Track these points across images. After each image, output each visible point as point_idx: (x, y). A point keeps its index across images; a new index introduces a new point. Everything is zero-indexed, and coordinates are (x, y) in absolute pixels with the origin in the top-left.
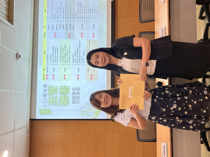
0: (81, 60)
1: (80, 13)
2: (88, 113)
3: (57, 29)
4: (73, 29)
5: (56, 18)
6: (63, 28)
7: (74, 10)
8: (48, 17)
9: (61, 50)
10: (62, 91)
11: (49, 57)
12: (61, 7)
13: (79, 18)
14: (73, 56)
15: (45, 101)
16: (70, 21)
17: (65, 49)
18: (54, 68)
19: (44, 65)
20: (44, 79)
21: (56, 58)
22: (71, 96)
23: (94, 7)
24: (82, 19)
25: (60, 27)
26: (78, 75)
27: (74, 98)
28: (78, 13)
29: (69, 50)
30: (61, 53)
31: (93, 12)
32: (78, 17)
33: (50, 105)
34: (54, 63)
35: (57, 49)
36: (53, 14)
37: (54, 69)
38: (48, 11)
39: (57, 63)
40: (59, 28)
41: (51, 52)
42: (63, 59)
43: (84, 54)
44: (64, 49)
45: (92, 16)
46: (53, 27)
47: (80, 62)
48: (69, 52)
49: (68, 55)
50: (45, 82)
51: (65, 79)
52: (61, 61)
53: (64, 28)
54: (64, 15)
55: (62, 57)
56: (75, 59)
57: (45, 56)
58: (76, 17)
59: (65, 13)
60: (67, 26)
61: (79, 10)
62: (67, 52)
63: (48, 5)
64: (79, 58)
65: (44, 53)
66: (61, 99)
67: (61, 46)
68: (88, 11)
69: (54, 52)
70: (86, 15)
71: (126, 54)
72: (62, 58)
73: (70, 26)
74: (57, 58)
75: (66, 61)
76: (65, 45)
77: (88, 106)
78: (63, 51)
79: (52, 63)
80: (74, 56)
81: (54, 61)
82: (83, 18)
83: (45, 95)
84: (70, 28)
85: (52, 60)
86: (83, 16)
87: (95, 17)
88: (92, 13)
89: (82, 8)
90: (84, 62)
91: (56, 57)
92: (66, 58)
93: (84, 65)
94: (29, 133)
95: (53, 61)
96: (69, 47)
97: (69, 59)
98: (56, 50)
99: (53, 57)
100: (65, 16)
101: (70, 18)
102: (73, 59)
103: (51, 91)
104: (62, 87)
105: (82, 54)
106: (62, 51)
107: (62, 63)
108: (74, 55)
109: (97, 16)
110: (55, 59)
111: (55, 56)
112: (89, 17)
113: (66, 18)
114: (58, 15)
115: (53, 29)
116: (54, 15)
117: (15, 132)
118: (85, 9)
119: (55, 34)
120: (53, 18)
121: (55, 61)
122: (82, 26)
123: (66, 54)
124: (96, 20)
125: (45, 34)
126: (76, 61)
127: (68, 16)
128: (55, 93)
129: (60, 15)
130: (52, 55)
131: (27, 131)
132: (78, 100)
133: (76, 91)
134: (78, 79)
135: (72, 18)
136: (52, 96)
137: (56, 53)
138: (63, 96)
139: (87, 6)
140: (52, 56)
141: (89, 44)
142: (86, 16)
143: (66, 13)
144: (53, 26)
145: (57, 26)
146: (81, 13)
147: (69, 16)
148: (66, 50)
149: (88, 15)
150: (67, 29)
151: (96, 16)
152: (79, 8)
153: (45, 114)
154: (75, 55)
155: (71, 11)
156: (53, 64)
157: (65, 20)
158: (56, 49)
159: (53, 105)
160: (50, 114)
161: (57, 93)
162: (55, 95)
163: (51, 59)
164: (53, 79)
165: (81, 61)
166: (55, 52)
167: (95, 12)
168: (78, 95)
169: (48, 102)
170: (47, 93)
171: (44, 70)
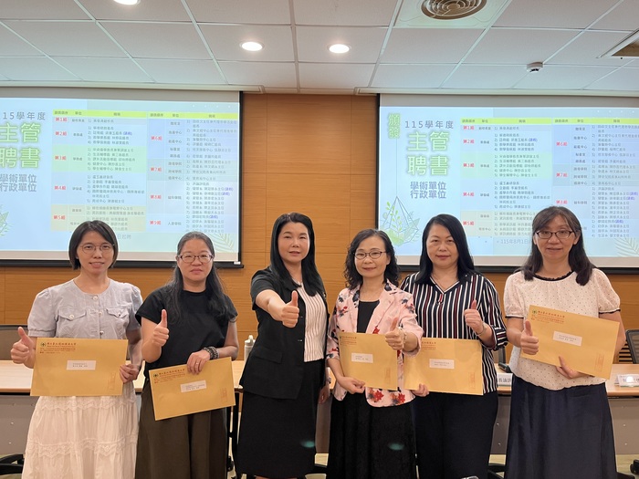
0: (506, 199)
1: (611, 198)
2: (390, 216)
3: (575, 147)
4: (575, 183)
5: (599, 145)
6: (577, 161)
7: (619, 184)
8: (603, 126)
9: (528, 156)
10: (439, 160)
11: (513, 132)
12: (624, 155)
13: (602, 196)
14: (514, 183)
15: (417, 125)
16: (594, 177)
17: (529, 166)
18: (488, 142)
19: (494, 122)
20: (464, 121)
21: (509, 147)
22: (427, 179)
23: (626, 229)
24: (600, 203)
25: (581, 155)
26: (472, 194)
27: (423, 185)
28: (611, 193)
29: (528, 173)
30: (521, 156)
31: (615, 226)
32: (603, 193)
33: (408, 135)
34: (498, 143)
35: (529, 149)
36: (608, 138)
37: (485, 142)
38: (616, 126)
39: (499, 149)
40: (578, 151)
41: (522, 134)
42: (508, 161)
43: (519, 207)
44: (531, 164)
45: (605, 224)
46: (579, 138)
47: (501, 197)
48: (522, 175)
49: (516, 173)
50: (458, 125)
51: (465, 165)
52: (504, 157)
53: (579, 164)
54: (606, 161)
55: (512, 159)
56: (508, 188)
57: (514, 122)
58: (603, 189)
59: (613, 164)
60: (582, 169)
62: (523, 171)
63: (629, 127)
64: (509, 195)
65: (521, 121)
66: (421, 158)
67: (538, 156)
68: (617, 215)
69: (524, 142)
70: (608, 210)
72: (509, 159)
73: (582, 177)
74: (511, 149)
75: (502, 168)
76: (539, 166)
77: (406, 215)
78: (526, 161)
79: (498, 138)
80: (514, 186)
81: (503, 142)
82: (601, 205)
83: (429, 124)
84: (579, 177)
85: (506, 137)
86: (605, 205)
87: (603, 231)
88: (613, 224)
89: (623, 201)
90: (501, 206)
91: (513, 147)
92: (509, 168)
93: (496, 207)
94: (352, 92)
95: (504, 140)
96: (536, 175)
97: (508, 175)
98: (528, 147)
99: (512, 140)
100: (604, 164)
101: (600, 176)
102: (508, 183)
103: (439, 138)
104: (446, 160)
105: (518, 202)
106: (525, 159)
107: (499, 159)
108: (517, 186)
109: (606, 236)
110: (508, 144)
111: (514, 145)
113: (599, 167)
114: (606, 149)
115: (575, 138)
116: (606, 140)
118: (621, 208)
119: (565, 144)
120: (600, 138)
121: (504, 145)
122: (582, 203)
123: (519, 168)
125: (563, 121)
126: (503, 190)
127: (606, 172)
128: (434, 146)
129: (606, 155)
130: (516, 137)
132: (419, 195)
133: (438, 190)
134: (465, 194)
135: (601, 180)
136: (427, 140)
138: (428, 163)
139: (628, 212)
140: (514, 138)
142: (605, 210)
143: (611, 166)
144: (582, 138)
145: (582, 147)
146: (613, 201)
147: (605, 174)
148: (527, 168)
149: (608, 215)
150: (575, 169)
151: (605, 233)
152: (622, 196)
153: (389, 126)
154: (516, 188)
155: (616, 177)
156: (496, 140)
157: (597, 164)
158: (531, 147)
159: (409, 142)
160: (389, 137)
161: (434, 149)
162: (428, 145)
163: (508, 135)
166: (522, 144)
167: (615, 231)
168: (428, 195)
169: (415, 131)
170: (435, 128)
171: (483, 121)
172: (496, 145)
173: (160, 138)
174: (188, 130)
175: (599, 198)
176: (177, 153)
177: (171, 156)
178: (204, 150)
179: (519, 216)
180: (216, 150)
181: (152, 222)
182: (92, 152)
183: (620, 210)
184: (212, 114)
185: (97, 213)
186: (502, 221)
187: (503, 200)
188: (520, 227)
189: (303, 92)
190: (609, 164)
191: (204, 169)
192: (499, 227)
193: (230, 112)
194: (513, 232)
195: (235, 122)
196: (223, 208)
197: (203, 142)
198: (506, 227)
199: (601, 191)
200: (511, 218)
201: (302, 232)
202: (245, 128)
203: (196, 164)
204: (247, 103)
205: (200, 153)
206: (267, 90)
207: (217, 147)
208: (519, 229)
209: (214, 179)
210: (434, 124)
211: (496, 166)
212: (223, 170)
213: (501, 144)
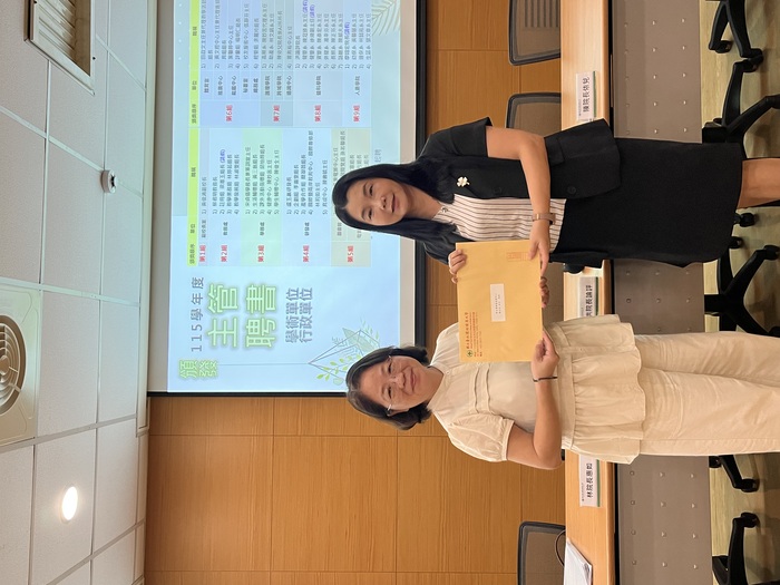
0: (314, 197)
1: (312, 40)
2: (340, 374)
3: (234, 94)
4: (289, 93)
5: (230, 57)
6: (256, 91)
7: (290, 28)
8: (203, 52)
9: (248, 164)
10: (252, 299)
11: (210, 183)
12: (246, 20)
13: (308, 55)
14: (289, 184)
15: (198, 333)
16: (280, 66)
17: (262, 162)
18: (226, 224)
19: (194, 215)
20: (192, 261)
21: (233, 192)
22: (281, 317)
23: (358, 18)
24: (319, 58)
25: (246, 86)
26: (306, 249)
27: (291, 323)
28: (305, 40)
29: (273, 164)
30: (248, 174)
31: (354, 35)
32: (305, 52)
33: (213, 347)
34: (226, 208)
35: (237, 162)
36: (221, 44)
37: (225, 229)
38: (203, 32)
39: (237, 208)
40: (240, 89)
41: (214, 171)
42: (255, 194)
43: (325, 177)
44: (259, 160)
45: (351, 50)
46: (220, 88)
47: (310, 205)
48: (276, 172)
49: (273, 181)
50: (198, 270)
51: (261, 259)
52: (248, 199)
53: (259, 88)
54: (256, 47)
55: (251, 187)
56: (296, 194)
57: (194, 185)
58: (298, 52)
59: (260, 38)
60: (267, 83)
61: (309, 28)
62: (269, 172)
63: (203, 12)
64: (307, 192)
65: (193, 175)
67: (248, 149)
68: (337, 32)
69: (226, 169)
70: (330, 44)
71: (462, 181)
72: (251, 191)
73: (279, 83)
74: (236, 189)
75: (266, 202)
76: (262, 147)
77: (338, 349)
78: (255, 167)
79: (218, 208)
80: (293, 184)
81: (226, 201)
82: (323, 55)
83: (197, 315)
84: (279, 88)
85: (218, 196)
86: (323, 50)
87: (361, 52)
88: (351, 38)
89: (316, 23)
90: (324, 205)
91: (233, 187)
92: (266, 192)
93: (325, 213)
94: (144, 439)
95: (222, 200)
96: (276, 152)
97: (276, 194)
98: (233, 164)
99: (222, 187)
100: (260, 50)
101: (279, 57)
102: (289, 194)
103: (218, 299)
104: (252, 289)
105: (318, 178)
106: (251, 168)
107: (251, 208)
108: (293, 179)
109: (368, 48)
110: (229, 194)
111: (229, 184)
112: (340, 53)
113: (264, 57)
114: (238, 47)
115: (220, 93)
116: (224, 47)
117: (100, 429)
118: (327, 25)
119: (229, 108)
120: (220, 57)
121: (229, 199)
122: (319, 83)
123: (266, 177)
124: (365, 62)
125: (194, 111)
126: (300, 202)
127: (271, 47)
128: (231, 307)
129: (246, 47)
130: (218, 182)
131: (139, 430)
133: (300, 301)
134: (306, 259)
135: (284, 55)
136: (220, 318)
137: (233, 174)
138: (257, 316)
139: (333, 15)
140: (219, 184)
141: (343, 143)
142: (330, 50)
143: (264, 40)
144: (220, 83)
145: (234, 83)
146: (316, 38)
147: (275, 50)
148: (266, 165)
149: (337, 44)
150: (267, 93)
151: (365, 50)
152: (309, 23)
153: (199, 376)
154: (296, 182)
155: (280, 33)
156: (222, 212)
157: (260, 61)
158: (233, 159)
159: (224, 345)
160: (215, 377)
161: (235, 307)
162: (228, 315)
163: (215, 194)
164: (224, 259)
165: (314, 200)
166: (229, 172)
167: (361, 35)
168: (307, 315)
169: (207, 336)
170: (202, 306)
171: (193, 231)
172: (229, 212)
175: (312, 58)
183: (330, 27)
187: (314, 202)
190: (260, 44)
199: (301, 56)
210: (197, 306)
211: (262, 212)
213: (229, 205)
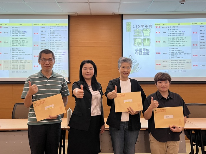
0: (173, 55)
3: (200, 34)
4: (201, 48)
6: (201, 39)
9: (182, 38)
10: (146, 40)
14: (176, 49)
15: (138, 27)
17: (182, 42)
18: (166, 33)
19: (168, 25)
20: (156, 25)
22: (142, 47)
25: (202, 37)
26: (160, 53)
27: (140, 50)
30: (179, 38)
33: (134, 30)
34: (170, 33)
37: (164, 33)
39: (170, 35)
40: (202, 35)
41: (179, 29)
42: (174, 40)
43: (178, 58)
46: (202, 30)
47: (171, 54)
48: (180, 45)
49: (177, 45)
50: (154, 26)
51: (157, 42)
52: (172, 38)
55: (175, 39)
56: (174, 50)
57: (176, 24)
60: (203, 42)
62: (180, 44)
64: (174, 53)
65: (178, 24)
66: (139, 39)
67: (185, 38)
69: (180, 32)
72: (174, 39)
73: (203, 45)
74: (175, 35)
75: (172, 43)
76: (186, 41)
77: (134, 62)
79: (170, 31)
80: (176, 50)
83: (142, 26)
84: (202, 46)
90: (171, 58)
91: (175, 34)
92: (174, 43)
93: (169, 58)
94: (111, 14)
95: (172, 32)
96: (185, 45)
97: (174, 45)
98: (181, 34)
99: (175, 32)
103: (146, 31)
104: (149, 40)
105: (178, 56)
106: (181, 39)
107: (170, 39)
108: (178, 50)
110: (173, 33)
111: (176, 33)
115: (200, 30)
119: (196, 33)
121: (172, 33)
122: (203, 56)
123: (178, 43)
125: (195, 24)
126: (172, 51)
130: (177, 31)
131: (114, 13)
132: (139, 54)
133: (146, 52)
136: (142, 32)
138: (142, 41)
140: (176, 31)
141: (187, 62)
145: (203, 34)
150: (200, 42)
153: (127, 27)
158: (183, 34)
159: (135, 33)
160: (127, 31)
161: (144, 36)
162: (142, 34)
163: (173, 30)
166: (179, 33)
168: (142, 54)
169: (137, 29)
170: (145, 27)
171: (164, 24)
172: (169, 34)
173: (37, 34)
174: (48, 30)
176: (44, 39)
177: (42, 40)
178: (55, 38)
179: (179, 61)
180: (59, 38)
181: (35, 66)
182: (11, 39)
184: (57, 24)
185: (14, 63)
186: (172, 64)
187: (172, 55)
188: (179, 66)
189: (93, 14)
191: (55, 45)
192: (170, 66)
193: (65, 23)
194: (176, 67)
195: (67, 27)
196: (62, 60)
197: (54, 35)
198: (173, 66)
200: (175, 62)
201: (91, 67)
202: (71, 29)
203: (51, 43)
204: (71, 19)
205: (53, 39)
206: (79, 14)
207: (60, 37)
208: (178, 66)
209: (59, 49)
210: (144, 26)
211: (169, 42)
212: (62, 45)
213: (171, 33)
